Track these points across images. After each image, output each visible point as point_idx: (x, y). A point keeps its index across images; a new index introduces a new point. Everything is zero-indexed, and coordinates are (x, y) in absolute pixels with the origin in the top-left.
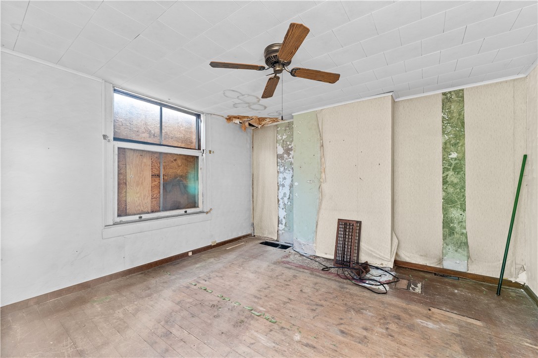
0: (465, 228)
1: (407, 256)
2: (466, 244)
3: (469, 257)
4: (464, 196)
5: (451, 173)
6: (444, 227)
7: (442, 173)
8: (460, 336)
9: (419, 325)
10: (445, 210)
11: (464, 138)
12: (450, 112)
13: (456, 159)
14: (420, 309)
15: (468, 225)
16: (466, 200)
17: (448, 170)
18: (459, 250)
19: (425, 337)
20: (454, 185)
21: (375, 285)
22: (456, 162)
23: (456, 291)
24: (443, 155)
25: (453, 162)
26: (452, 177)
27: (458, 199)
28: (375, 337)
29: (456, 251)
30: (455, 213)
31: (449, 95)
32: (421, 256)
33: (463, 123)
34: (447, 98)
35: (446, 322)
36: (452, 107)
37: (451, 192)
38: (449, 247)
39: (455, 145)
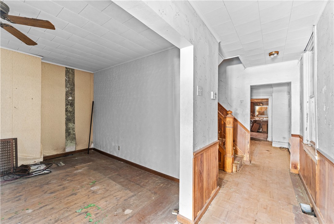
0: (75, 131)
1: (47, 153)
2: (75, 138)
3: (76, 144)
4: (74, 117)
5: (69, 106)
6: (66, 133)
7: (65, 106)
8: (90, 168)
9: (76, 173)
10: (67, 124)
11: (74, 91)
12: (69, 77)
13: (71, 100)
14: (71, 169)
15: (76, 130)
16: (75, 119)
17: (68, 105)
18: (72, 142)
19: (82, 174)
20: (70, 112)
21: (42, 172)
22: (71, 101)
23: (76, 158)
24: (66, 98)
25: (70, 102)
26: (70, 109)
27: (72, 118)
28: (67, 185)
29: (71, 142)
30: (71, 125)
31: (68, 69)
32: (55, 150)
33: (74, 84)
34: (68, 70)
35: (83, 168)
36: (70, 75)
37: (69, 115)
38: (68, 141)
39: (71, 93)
